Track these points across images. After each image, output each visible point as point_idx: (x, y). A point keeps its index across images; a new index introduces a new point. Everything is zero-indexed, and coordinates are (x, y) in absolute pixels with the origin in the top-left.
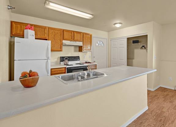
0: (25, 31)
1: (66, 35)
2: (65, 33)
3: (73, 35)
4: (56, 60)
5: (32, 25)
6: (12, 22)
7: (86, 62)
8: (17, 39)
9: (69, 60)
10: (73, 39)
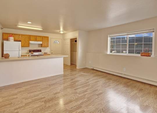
0: (9, 37)
1: (32, 38)
2: (31, 37)
3: (36, 38)
4: (27, 51)
5: (12, 34)
6: (3, 33)
7: (45, 53)
8: (5, 42)
9: (34, 52)
10: (36, 40)
